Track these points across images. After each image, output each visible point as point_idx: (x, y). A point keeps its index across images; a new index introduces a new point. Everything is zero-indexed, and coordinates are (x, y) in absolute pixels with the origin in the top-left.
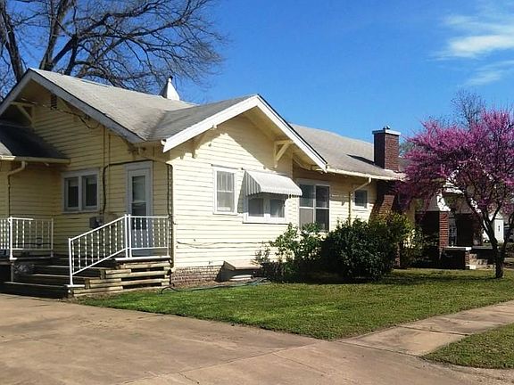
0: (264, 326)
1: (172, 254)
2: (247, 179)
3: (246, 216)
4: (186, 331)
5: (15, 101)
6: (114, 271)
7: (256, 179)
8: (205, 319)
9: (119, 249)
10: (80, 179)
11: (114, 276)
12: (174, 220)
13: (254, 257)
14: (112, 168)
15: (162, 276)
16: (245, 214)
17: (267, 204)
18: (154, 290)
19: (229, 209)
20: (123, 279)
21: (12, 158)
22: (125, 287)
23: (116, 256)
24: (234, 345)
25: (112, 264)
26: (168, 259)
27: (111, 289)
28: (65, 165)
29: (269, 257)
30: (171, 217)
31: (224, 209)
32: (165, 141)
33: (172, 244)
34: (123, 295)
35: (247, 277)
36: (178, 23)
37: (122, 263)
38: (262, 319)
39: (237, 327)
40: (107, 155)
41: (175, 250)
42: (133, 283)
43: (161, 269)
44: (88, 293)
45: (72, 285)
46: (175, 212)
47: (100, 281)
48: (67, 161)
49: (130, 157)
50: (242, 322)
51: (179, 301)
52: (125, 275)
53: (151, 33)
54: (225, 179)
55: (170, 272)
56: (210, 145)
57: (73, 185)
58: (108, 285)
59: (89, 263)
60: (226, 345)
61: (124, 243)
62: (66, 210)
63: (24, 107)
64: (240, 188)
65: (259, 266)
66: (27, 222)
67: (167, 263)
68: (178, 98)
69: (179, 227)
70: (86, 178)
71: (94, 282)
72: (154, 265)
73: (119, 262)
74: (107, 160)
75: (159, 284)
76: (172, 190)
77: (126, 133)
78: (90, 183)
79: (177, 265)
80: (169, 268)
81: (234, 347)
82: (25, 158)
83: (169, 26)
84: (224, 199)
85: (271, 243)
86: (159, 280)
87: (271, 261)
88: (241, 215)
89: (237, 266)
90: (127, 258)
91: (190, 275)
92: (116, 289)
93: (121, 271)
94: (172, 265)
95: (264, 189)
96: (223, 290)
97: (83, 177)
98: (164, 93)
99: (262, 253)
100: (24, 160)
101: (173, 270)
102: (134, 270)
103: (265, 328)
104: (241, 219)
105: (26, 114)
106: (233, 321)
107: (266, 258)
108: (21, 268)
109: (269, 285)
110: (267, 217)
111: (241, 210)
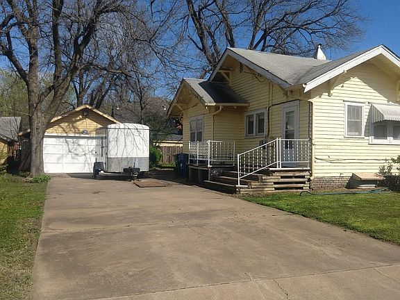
0: (374, 235)
1: (311, 167)
2: (373, 110)
3: (372, 139)
4: (301, 232)
5: (220, 69)
6: (268, 177)
7: (380, 110)
8: (323, 221)
9: (273, 162)
10: (255, 116)
11: (268, 181)
12: (313, 142)
13: (378, 171)
14: (274, 107)
15: (304, 183)
16: (370, 137)
17: (390, 129)
18: (297, 192)
19: (357, 133)
20: (275, 183)
21: (214, 104)
22: (276, 189)
23: (270, 167)
24: (339, 253)
25: (267, 173)
26: (308, 170)
27: (266, 189)
28: (246, 107)
29: (392, 171)
30: (311, 139)
31: (353, 133)
32: (306, 84)
33: (311, 159)
34: (273, 195)
35: (373, 186)
36: (333, 13)
37: (274, 172)
38: (372, 228)
39: (349, 232)
40: (270, 99)
41: (314, 164)
42: (282, 186)
43: (303, 177)
44: (250, 191)
45: (239, 185)
46: (314, 136)
47: (259, 184)
48: (248, 105)
49: (284, 99)
50: (353, 229)
51: (310, 203)
52: (276, 181)
53: (315, 22)
54: (354, 112)
55: (309, 180)
56: (342, 86)
57: (251, 120)
58: (264, 186)
59: (251, 171)
60: (330, 252)
61: (276, 158)
62: (246, 136)
63: (225, 73)
64: (367, 117)
65: (382, 178)
66: (219, 143)
67: (307, 173)
68: (325, 58)
69: (317, 147)
70: (258, 115)
71: (254, 184)
72: (297, 174)
73: (272, 171)
74: (270, 102)
75: (302, 188)
76: (312, 120)
77: (280, 82)
78: (261, 118)
79: (315, 175)
80: (309, 177)
81: (338, 256)
82: (222, 104)
83: (327, 16)
84: (353, 126)
85: (393, 160)
86: (302, 185)
87: (394, 174)
88: (367, 138)
89: (363, 177)
90: (278, 169)
91: (326, 182)
92: (270, 189)
93: (273, 177)
94: (311, 175)
95: (387, 117)
96: (348, 196)
97: (257, 114)
98: (315, 56)
99: (386, 168)
100: (221, 105)
101: (312, 178)
102: (282, 177)
103: (374, 237)
104: (367, 141)
105: (226, 77)
106: (346, 226)
107: (389, 172)
108: (214, 172)
109: (389, 194)
110: (390, 140)
111: (367, 134)
